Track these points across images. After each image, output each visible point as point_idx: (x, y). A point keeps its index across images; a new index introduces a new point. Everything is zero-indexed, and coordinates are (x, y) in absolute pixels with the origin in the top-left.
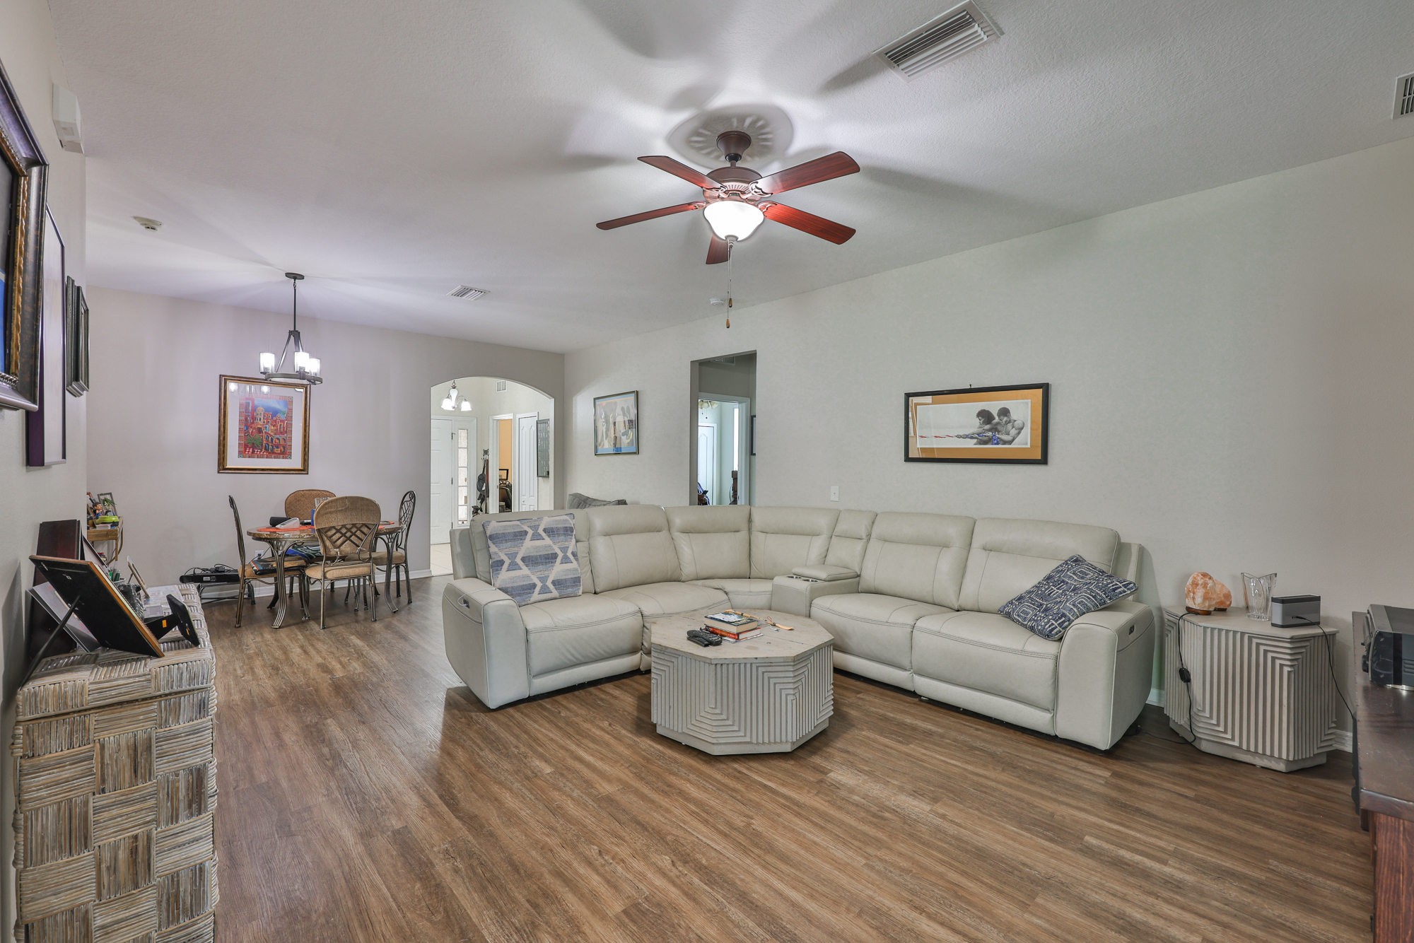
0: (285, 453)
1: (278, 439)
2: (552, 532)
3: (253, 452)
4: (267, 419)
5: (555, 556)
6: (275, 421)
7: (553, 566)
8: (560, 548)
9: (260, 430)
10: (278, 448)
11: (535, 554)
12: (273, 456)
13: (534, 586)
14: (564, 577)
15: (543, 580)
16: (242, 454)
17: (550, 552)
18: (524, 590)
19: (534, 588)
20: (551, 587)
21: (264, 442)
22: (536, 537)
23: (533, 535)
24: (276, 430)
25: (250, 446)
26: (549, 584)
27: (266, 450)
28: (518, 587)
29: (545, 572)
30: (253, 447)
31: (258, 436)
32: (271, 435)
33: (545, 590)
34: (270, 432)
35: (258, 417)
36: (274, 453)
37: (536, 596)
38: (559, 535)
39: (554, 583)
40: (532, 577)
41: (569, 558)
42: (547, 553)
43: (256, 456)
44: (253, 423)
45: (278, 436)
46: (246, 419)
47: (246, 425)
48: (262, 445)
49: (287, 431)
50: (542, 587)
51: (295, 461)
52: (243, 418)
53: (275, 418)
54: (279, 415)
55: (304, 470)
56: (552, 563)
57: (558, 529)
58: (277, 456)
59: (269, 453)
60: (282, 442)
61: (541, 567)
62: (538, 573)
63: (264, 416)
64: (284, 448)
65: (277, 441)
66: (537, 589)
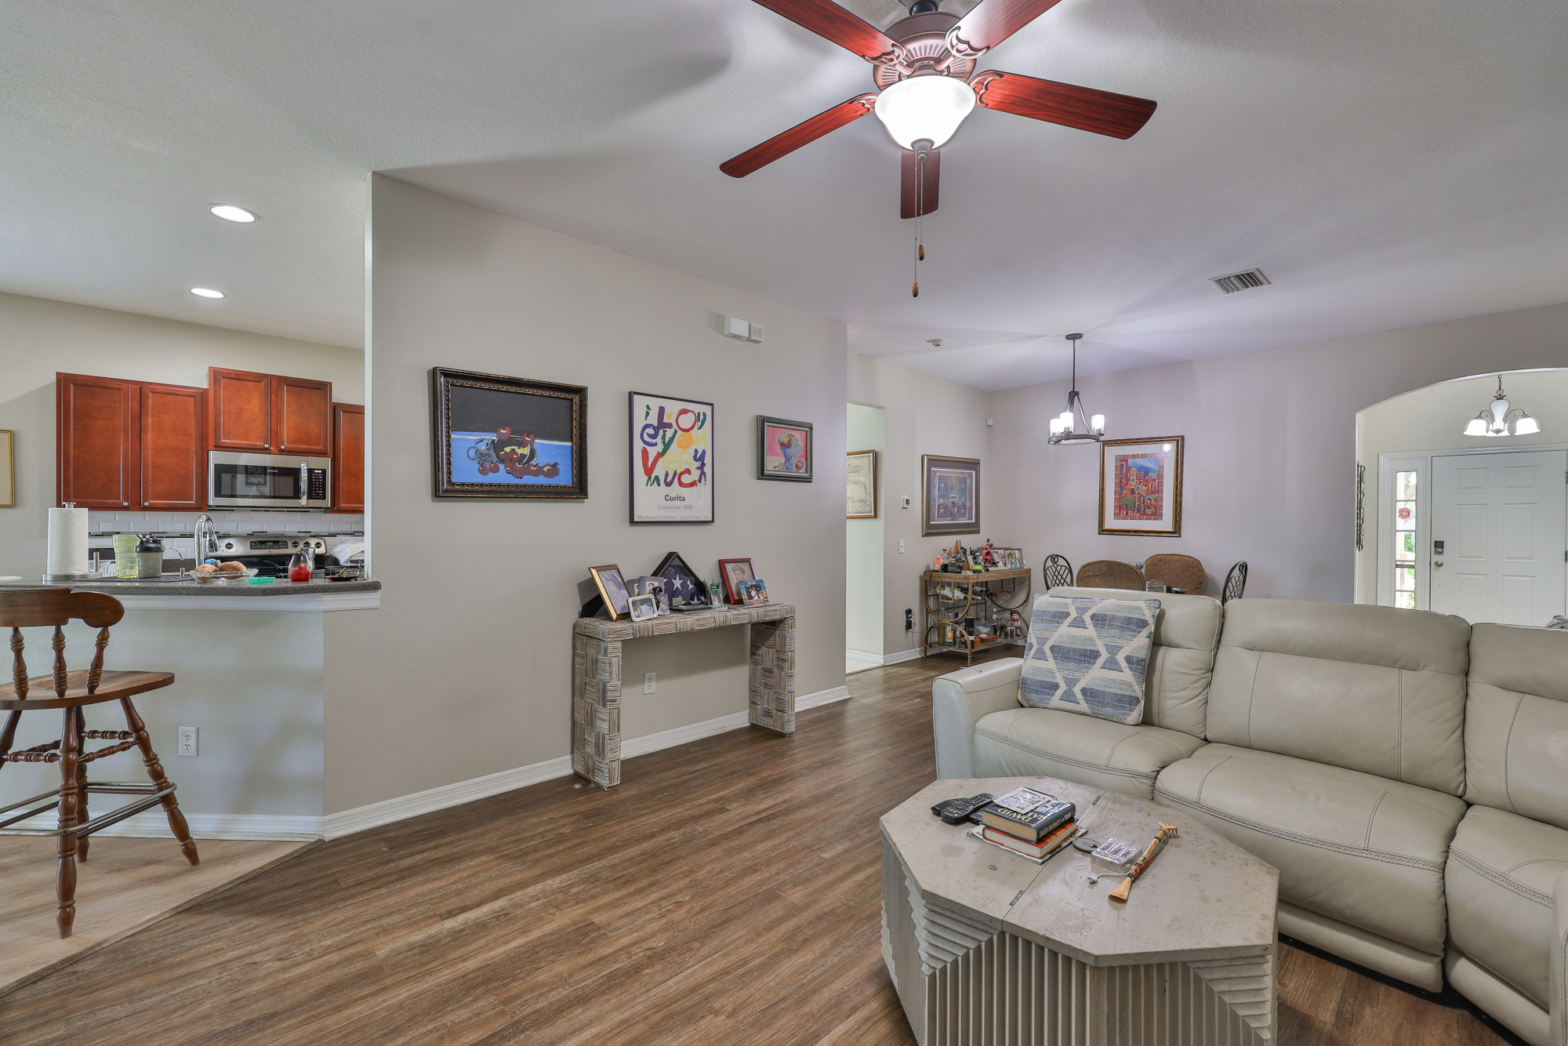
0: (1157, 515)
1: (1150, 499)
2: (1102, 621)
3: (1127, 513)
4: (1139, 479)
5: (1095, 655)
6: (1147, 481)
7: (1089, 668)
8: (1106, 646)
9: (1133, 492)
10: (1149, 508)
11: (1068, 645)
12: (1145, 517)
13: (1056, 687)
14: (1102, 689)
15: (1071, 683)
16: (1117, 516)
17: (1089, 648)
18: (1043, 687)
19: (1056, 690)
20: (1080, 696)
21: (1137, 503)
22: (1079, 623)
23: (1075, 619)
24: (1148, 490)
25: (1124, 509)
26: (1077, 690)
27: (1139, 511)
28: (1037, 681)
29: (1076, 674)
30: (1127, 509)
31: (1130, 497)
32: (1143, 496)
33: (1068, 696)
34: (1142, 493)
35: (1131, 478)
36: (1145, 514)
37: (1055, 700)
38: (1111, 626)
39: (1084, 691)
40: (1057, 674)
41: (1117, 663)
42: (1085, 647)
43: (1129, 517)
44: (1127, 484)
45: (1149, 496)
46: (1121, 481)
47: (1121, 487)
48: (1135, 506)
49: (1158, 490)
50: (1066, 691)
51: (1166, 523)
52: (1118, 481)
53: (1146, 478)
54: (1150, 474)
55: (1177, 531)
56: (1088, 663)
57: (1114, 618)
58: (1148, 517)
59: (1141, 514)
60: (1153, 502)
61: (1072, 665)
62: (1066, 672)
63: (1137, 477)
64: (1155, 509)
65: (1149, 502)
66: (1059, 693)
